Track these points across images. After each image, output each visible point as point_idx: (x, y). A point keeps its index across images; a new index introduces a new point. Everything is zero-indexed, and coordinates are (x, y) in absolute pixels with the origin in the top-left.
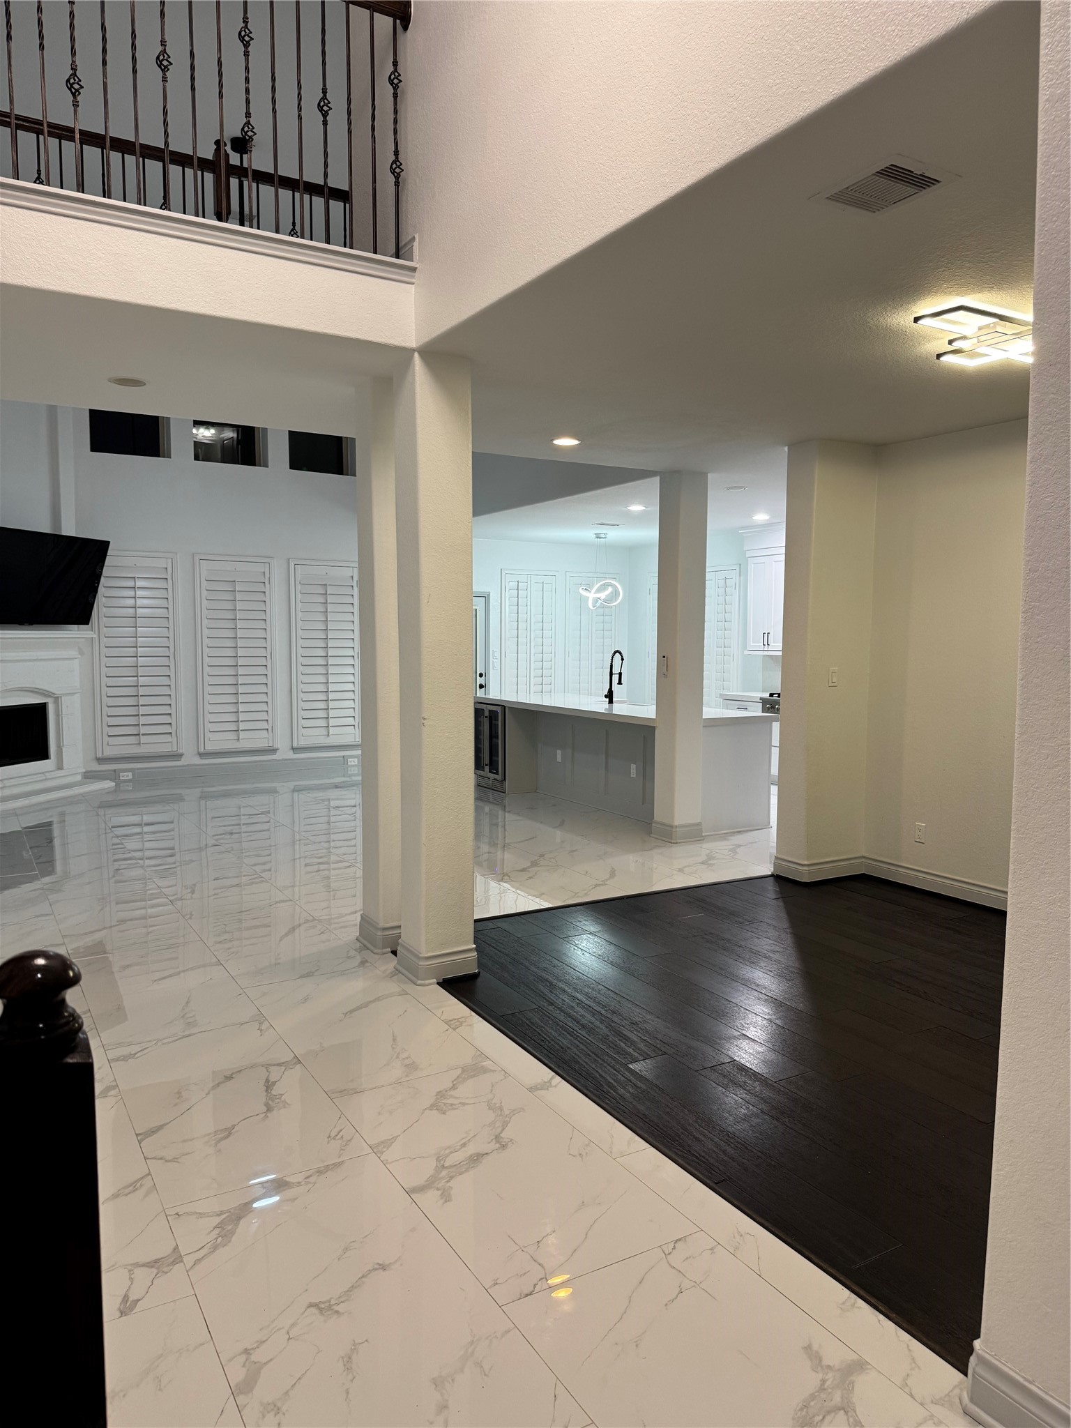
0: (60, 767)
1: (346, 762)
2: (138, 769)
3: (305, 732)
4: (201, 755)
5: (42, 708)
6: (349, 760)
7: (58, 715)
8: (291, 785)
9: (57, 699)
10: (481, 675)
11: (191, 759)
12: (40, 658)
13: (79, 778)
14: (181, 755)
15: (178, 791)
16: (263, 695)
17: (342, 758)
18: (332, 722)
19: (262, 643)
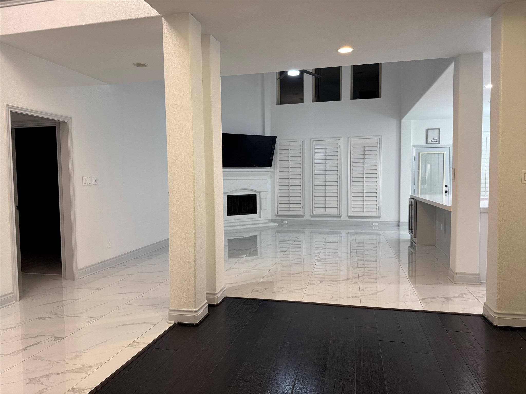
0: (260, 217)
1: (372, 224)
2: (289, 220)
3: (354, 210)
4: (312, 216)
5: (255, 196)
6: (373, 223)
7: (260, 199)
8: (347, 231)
9: (260, 193)
10: (446, 186)
11: (307, 218)
12: (252, 179)
13: (267, 221)
14: (304, 216)
15: (303, 230)
16: (336, 193)
17: (370, 222)
18: (365, 206)
19: (336, 172)
